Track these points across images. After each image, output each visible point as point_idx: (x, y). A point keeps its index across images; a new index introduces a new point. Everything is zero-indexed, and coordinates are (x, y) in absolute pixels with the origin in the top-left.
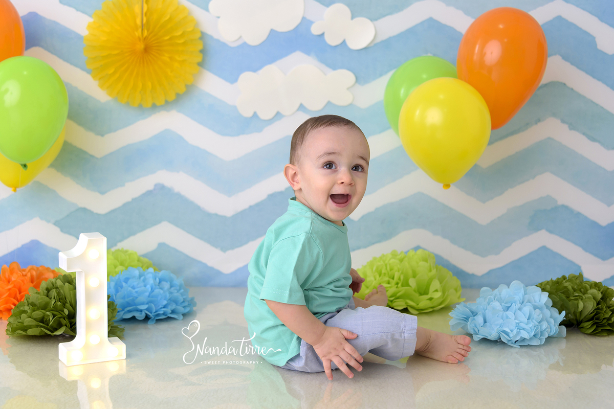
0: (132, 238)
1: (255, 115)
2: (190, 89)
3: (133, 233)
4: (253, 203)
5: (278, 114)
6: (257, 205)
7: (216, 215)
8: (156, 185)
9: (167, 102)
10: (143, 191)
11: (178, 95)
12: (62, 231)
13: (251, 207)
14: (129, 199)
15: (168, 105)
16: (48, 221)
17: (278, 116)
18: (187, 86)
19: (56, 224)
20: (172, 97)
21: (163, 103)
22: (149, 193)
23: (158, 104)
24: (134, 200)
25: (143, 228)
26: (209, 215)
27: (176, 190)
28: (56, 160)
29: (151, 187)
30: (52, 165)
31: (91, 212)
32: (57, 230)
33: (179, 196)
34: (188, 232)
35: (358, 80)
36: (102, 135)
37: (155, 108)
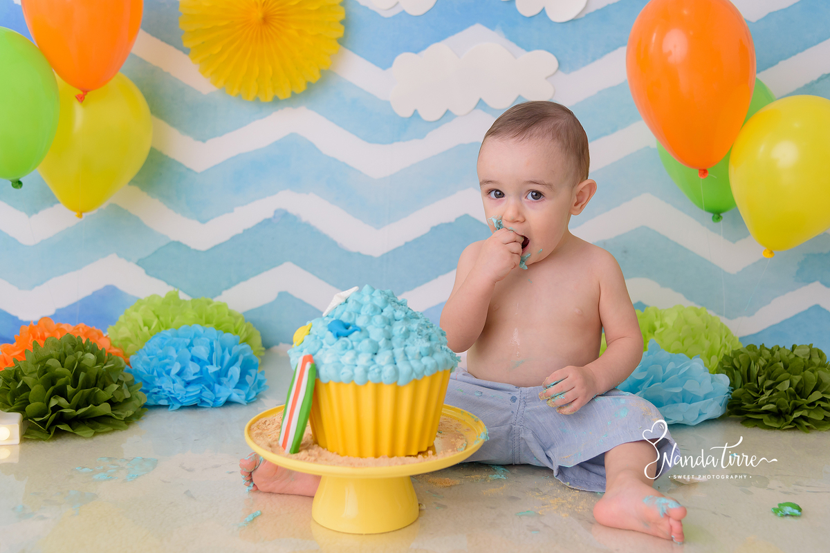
0: (242, 285)
1: (416, 114)
2: (326, 76)
3: (243, 278)
4: (410, 238)
5: (447, 112)
6: (416, 241)
7: (359, 254)
8: (276, 211)
9: (294, 95)
10: (259, 219)
11: (309, 84)
12: (147, 273)
13: (406, 243)
14: (240, 231)
15: (295, 99)
16: (129, 260)
17: (448, 115)
18: (322, 72)
19: (140, 263)
20: (301, 87)
21: (288, 95)
22: (267, 223)
23: (281, 97)
24: (247, 231)
25: (258, 271)
26: (349, 254)
27: (304, 219)
28: (140, 173)
29: (270, 214)
30: (133, 182)
31: (188, 248)
32: (141, 271)
33: (308, 226)
34: (320, 278)
35: (560, 65)
36: (204, 141)
37: (277, 102)
